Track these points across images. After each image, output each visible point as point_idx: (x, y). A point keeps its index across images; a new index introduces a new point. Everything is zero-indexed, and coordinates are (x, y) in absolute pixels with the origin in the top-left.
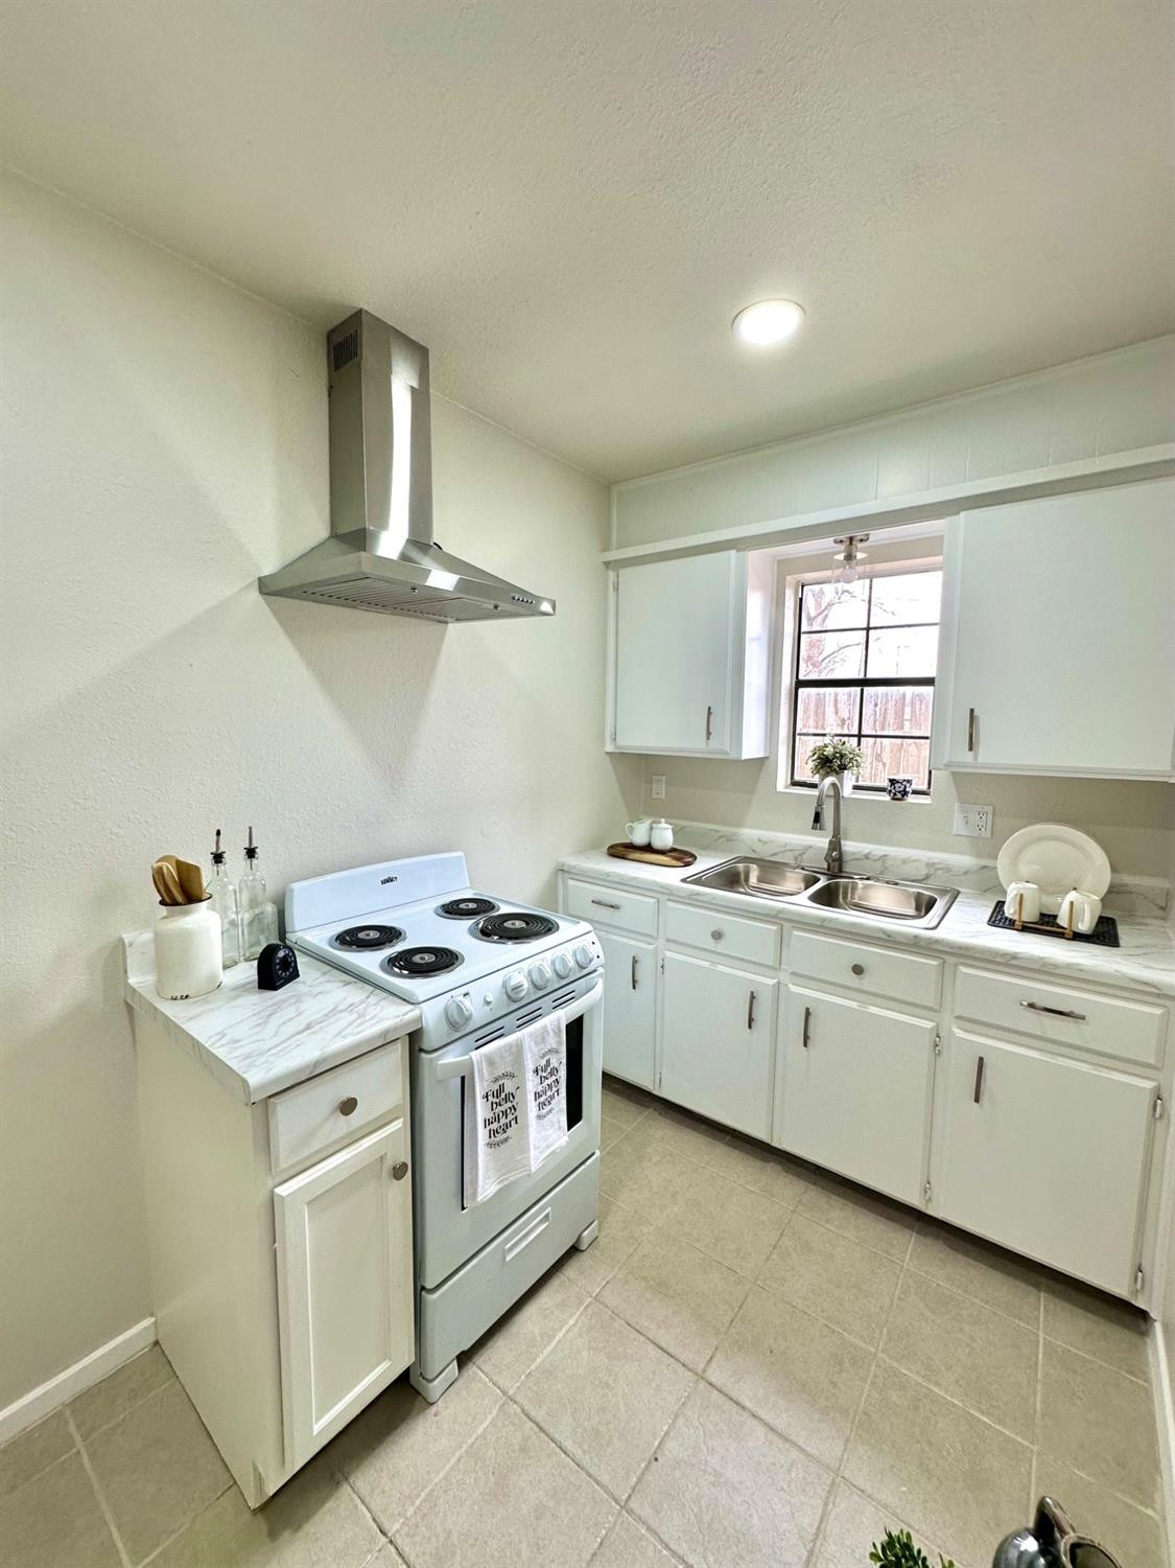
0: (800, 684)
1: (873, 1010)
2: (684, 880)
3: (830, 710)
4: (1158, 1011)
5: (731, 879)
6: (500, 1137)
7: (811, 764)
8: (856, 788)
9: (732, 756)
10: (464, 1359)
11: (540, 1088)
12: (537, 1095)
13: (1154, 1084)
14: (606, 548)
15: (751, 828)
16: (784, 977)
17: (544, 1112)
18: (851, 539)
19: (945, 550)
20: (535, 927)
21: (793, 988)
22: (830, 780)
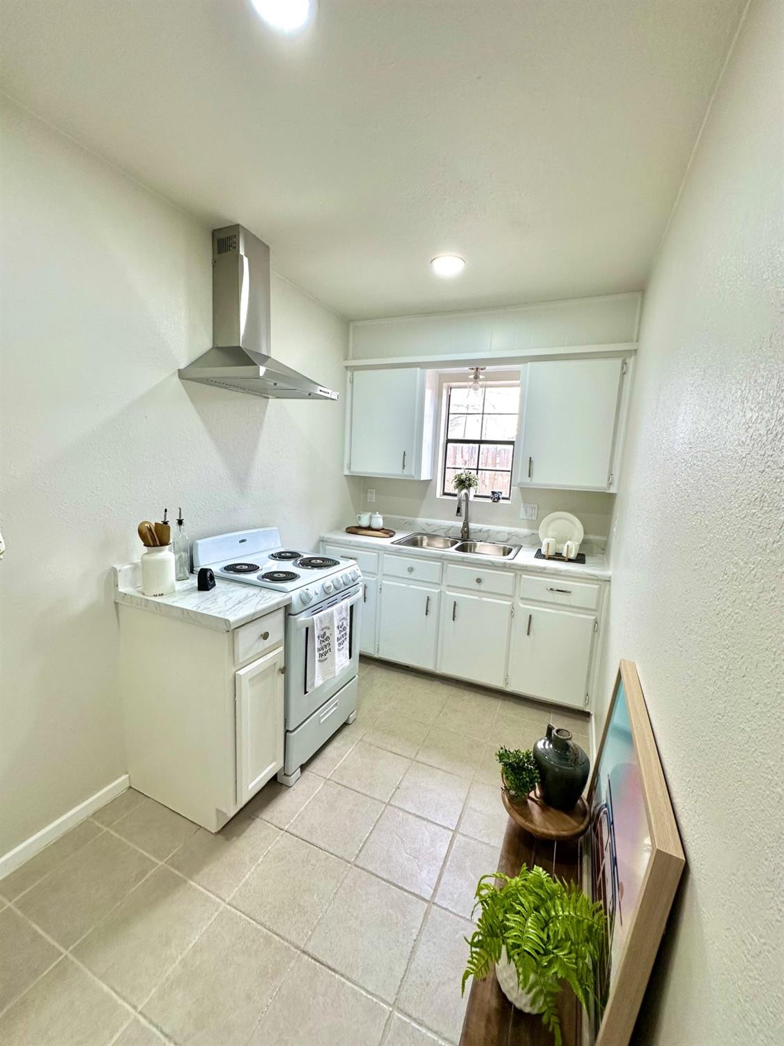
0: (449, 441)
1: (485, 599)
2: (392, 543)
3: (459, 456)
4: (597, 587)
5: (414, 542)
6: (324, 658)
7: (454, 484)
8: (475, 496)
9: (416, 478)
10: (303, 767)
11: (339, 636)
12: (338, 639)
13: (594, 617)
14: (346, 359)
15: (422, 517)
16: (443, 588)
17: (341, 648)
18: (477, 369)
19: (521, 378)
20: (327, 563)
21: (447, 593)
22: (464, 491)
